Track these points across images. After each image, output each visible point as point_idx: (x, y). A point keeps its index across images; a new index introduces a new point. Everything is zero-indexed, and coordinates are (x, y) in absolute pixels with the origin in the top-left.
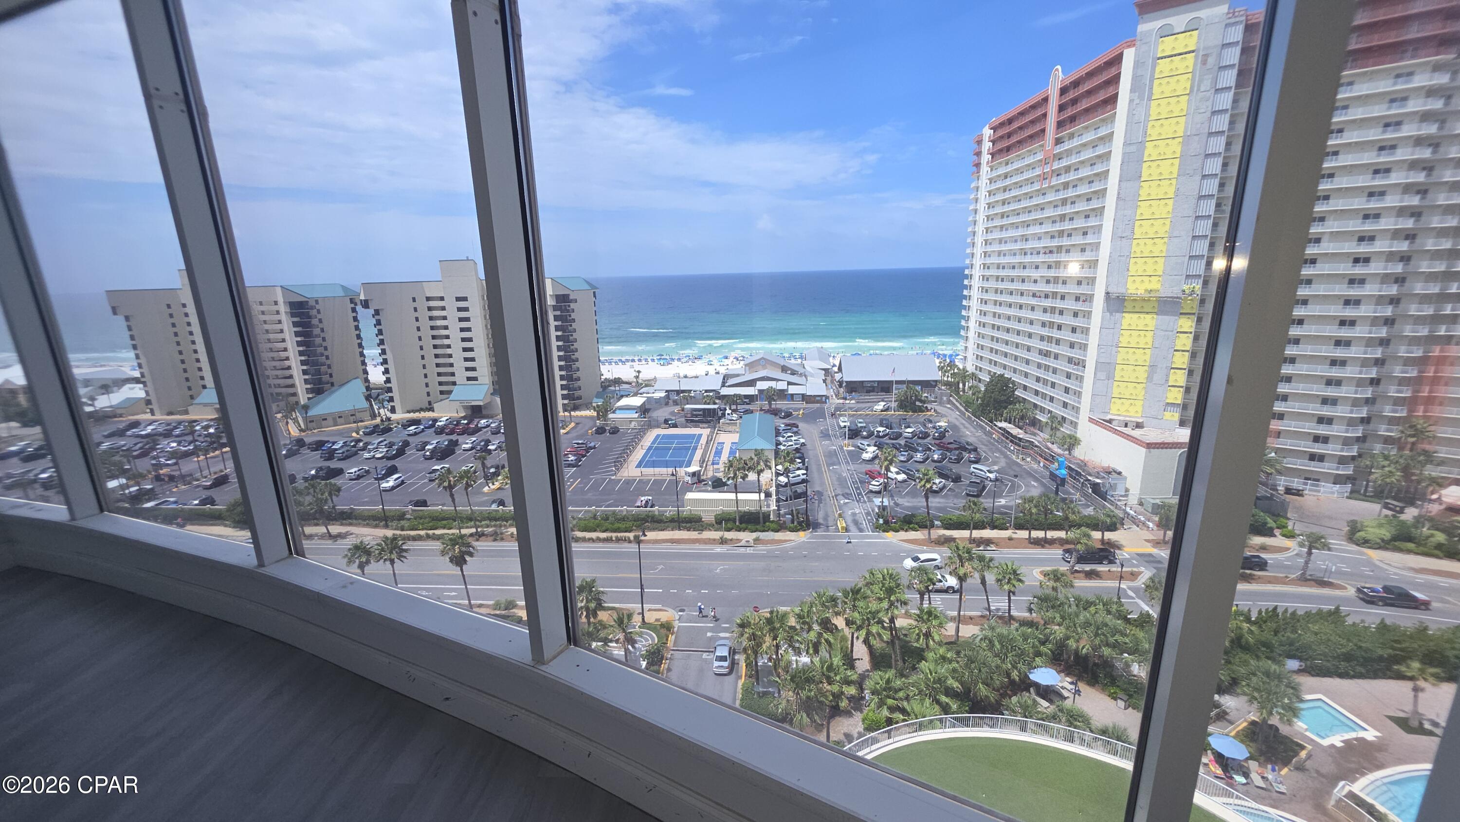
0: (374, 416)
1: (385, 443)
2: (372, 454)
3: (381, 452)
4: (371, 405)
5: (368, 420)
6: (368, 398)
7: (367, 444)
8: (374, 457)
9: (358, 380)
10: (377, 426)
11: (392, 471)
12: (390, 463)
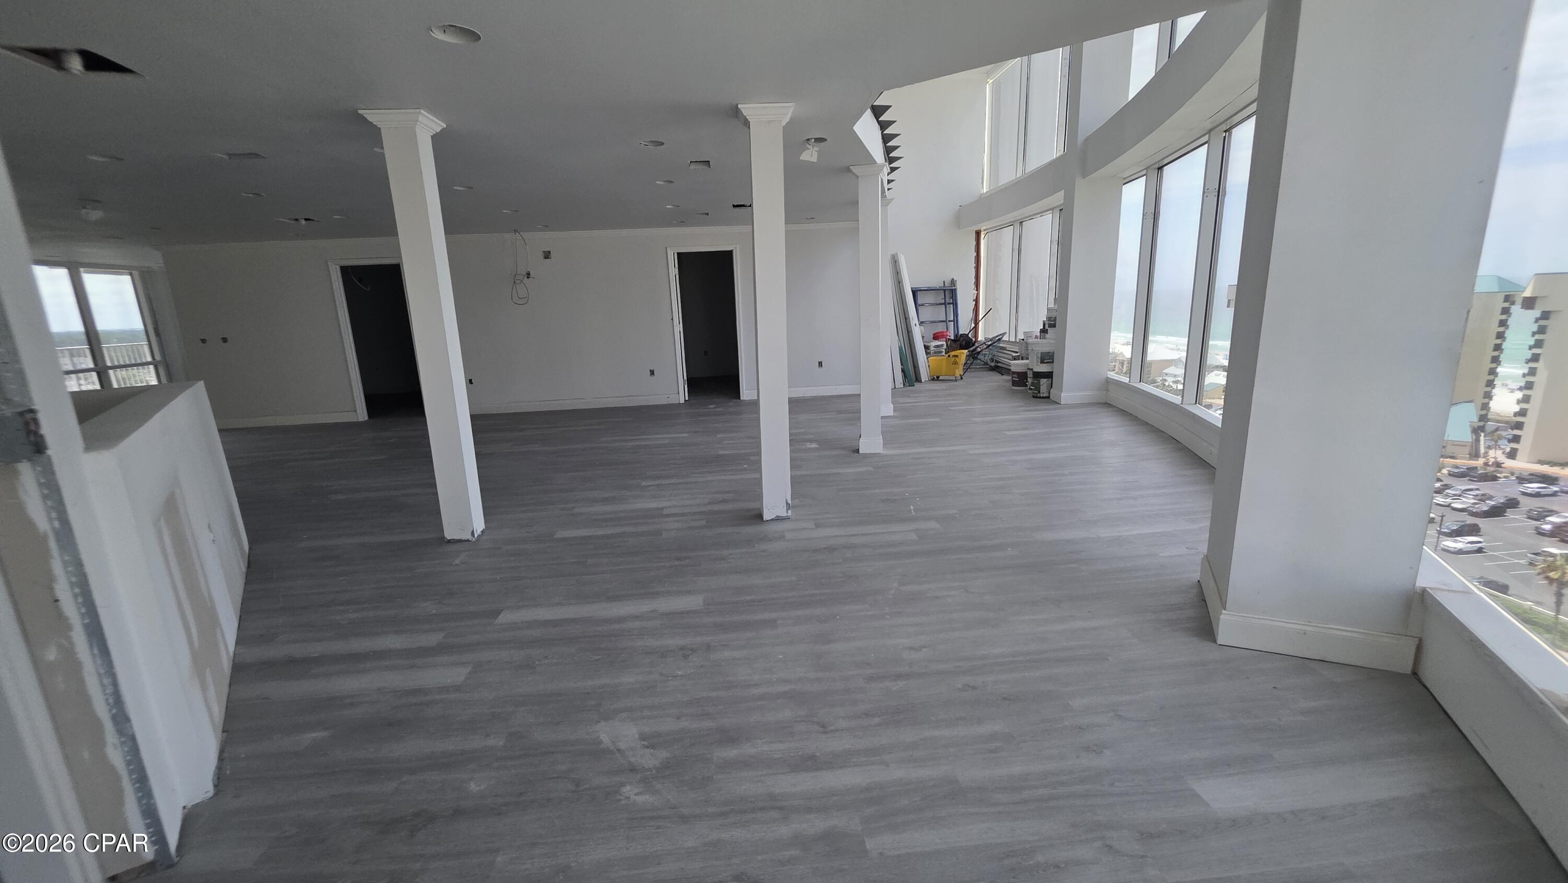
0: (1475, 455)
1: (1478, 492)
2: (1449, 500)
3: (1463, 503)
4: (1477, 441)
5: (1464, 458)
6: (1477, 431)
7: (1447, 487)
8: (1449, 506)
9: (1471, 406)
10: (1475, 468)
11: (1474, 530)
12: (1470, 520)
